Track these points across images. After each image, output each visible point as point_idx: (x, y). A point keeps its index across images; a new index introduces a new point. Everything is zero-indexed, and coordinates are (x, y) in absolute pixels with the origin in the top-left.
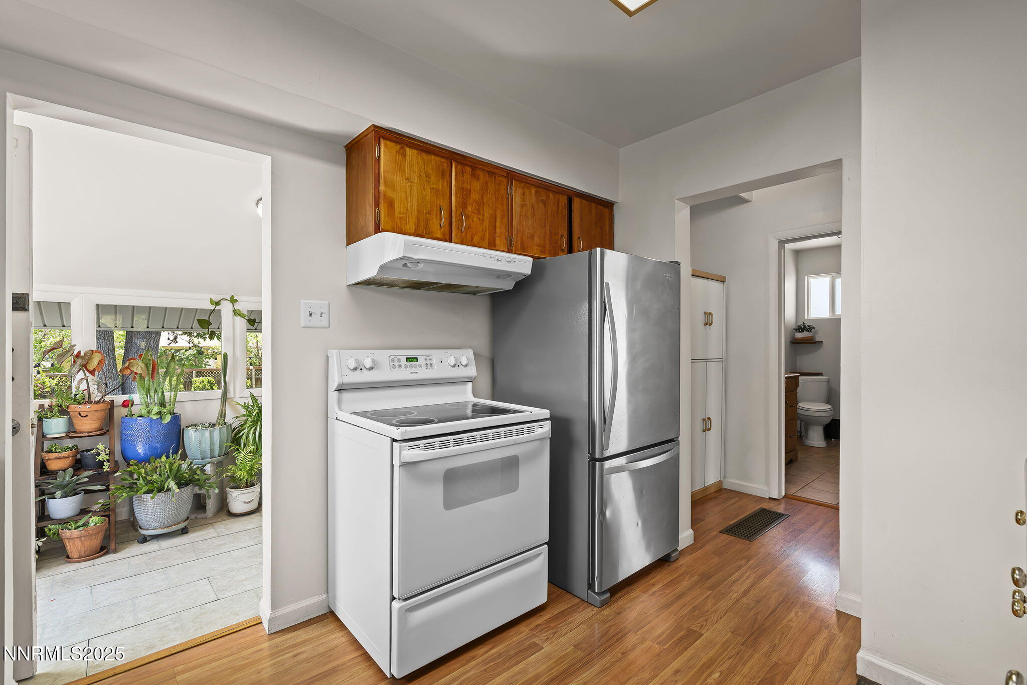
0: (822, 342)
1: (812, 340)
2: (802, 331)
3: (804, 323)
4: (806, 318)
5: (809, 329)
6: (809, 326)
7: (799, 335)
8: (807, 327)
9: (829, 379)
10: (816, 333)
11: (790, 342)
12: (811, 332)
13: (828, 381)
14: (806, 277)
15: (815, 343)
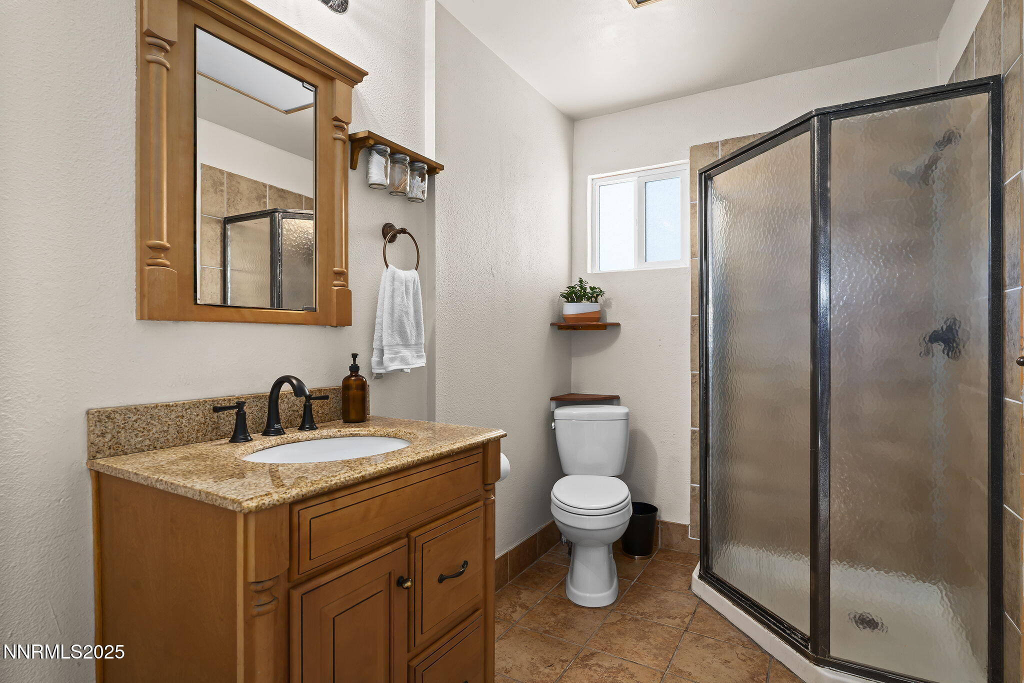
0: (618, 325)
1: (598, 319)
2: (579, 299)
3: (581, 281)
4: (589, 271)
5: (594, 295)
6: (592, 288)
7: (572, 309)
8: (588, 290)
9: (627, 414)
10: (607, 304)
11: (552, 324)
12: (596, 301)
13: (627, 418)
14: (590, 177)
15: (605, 327)
